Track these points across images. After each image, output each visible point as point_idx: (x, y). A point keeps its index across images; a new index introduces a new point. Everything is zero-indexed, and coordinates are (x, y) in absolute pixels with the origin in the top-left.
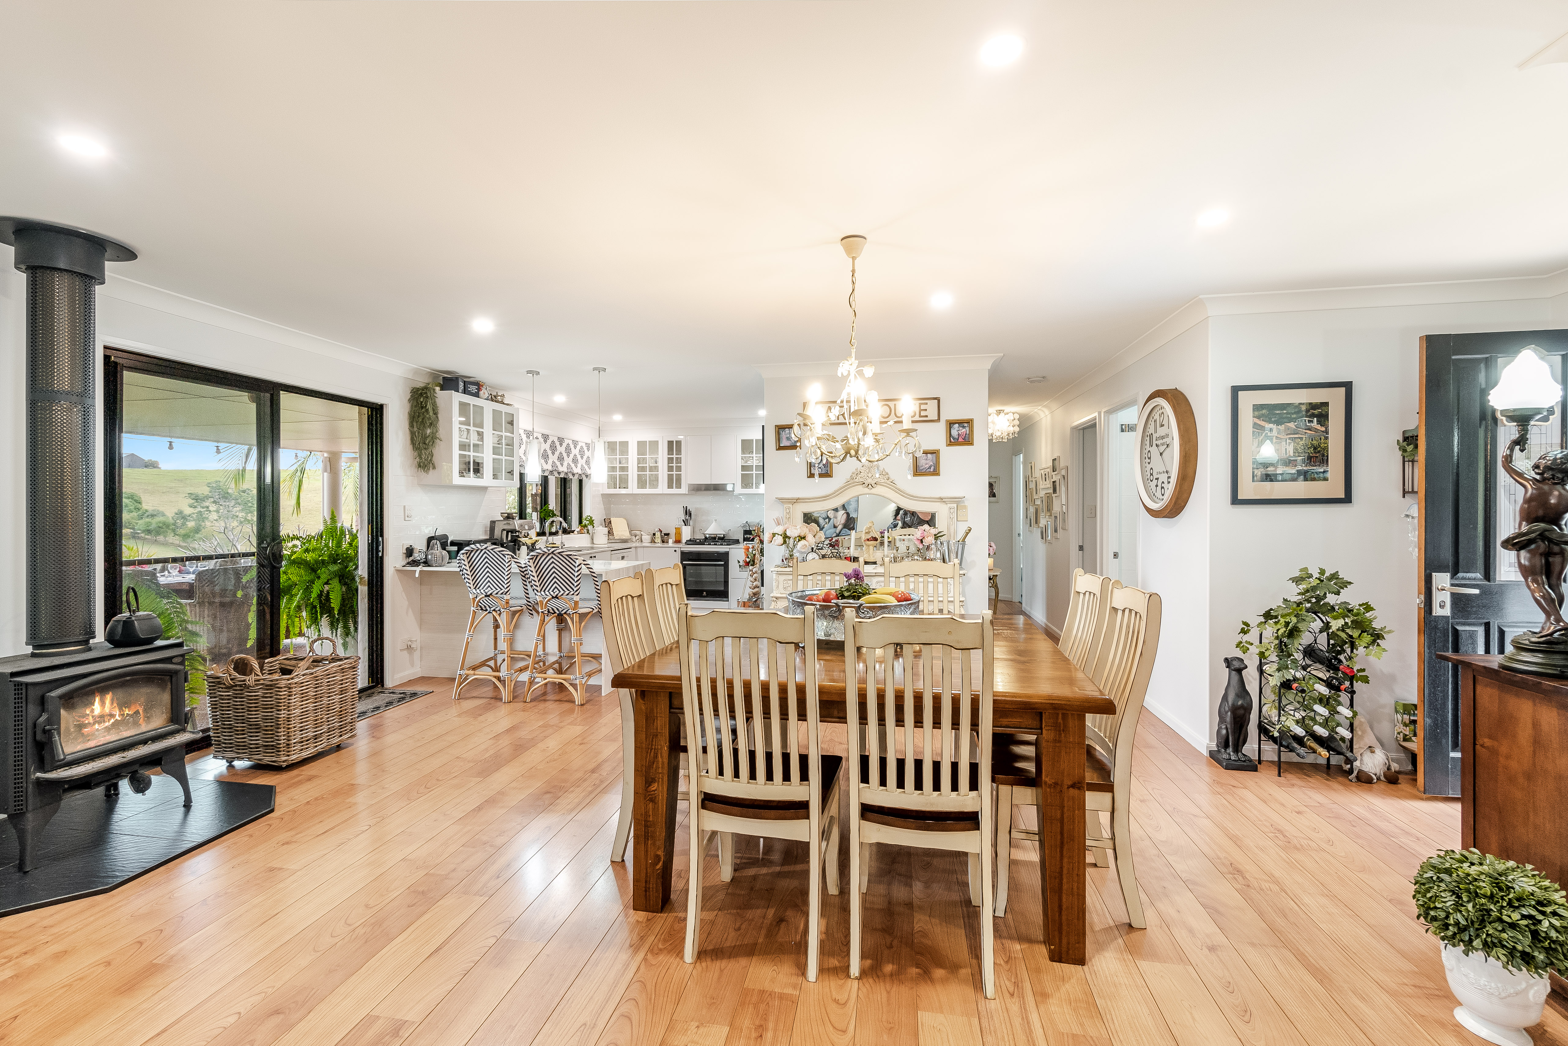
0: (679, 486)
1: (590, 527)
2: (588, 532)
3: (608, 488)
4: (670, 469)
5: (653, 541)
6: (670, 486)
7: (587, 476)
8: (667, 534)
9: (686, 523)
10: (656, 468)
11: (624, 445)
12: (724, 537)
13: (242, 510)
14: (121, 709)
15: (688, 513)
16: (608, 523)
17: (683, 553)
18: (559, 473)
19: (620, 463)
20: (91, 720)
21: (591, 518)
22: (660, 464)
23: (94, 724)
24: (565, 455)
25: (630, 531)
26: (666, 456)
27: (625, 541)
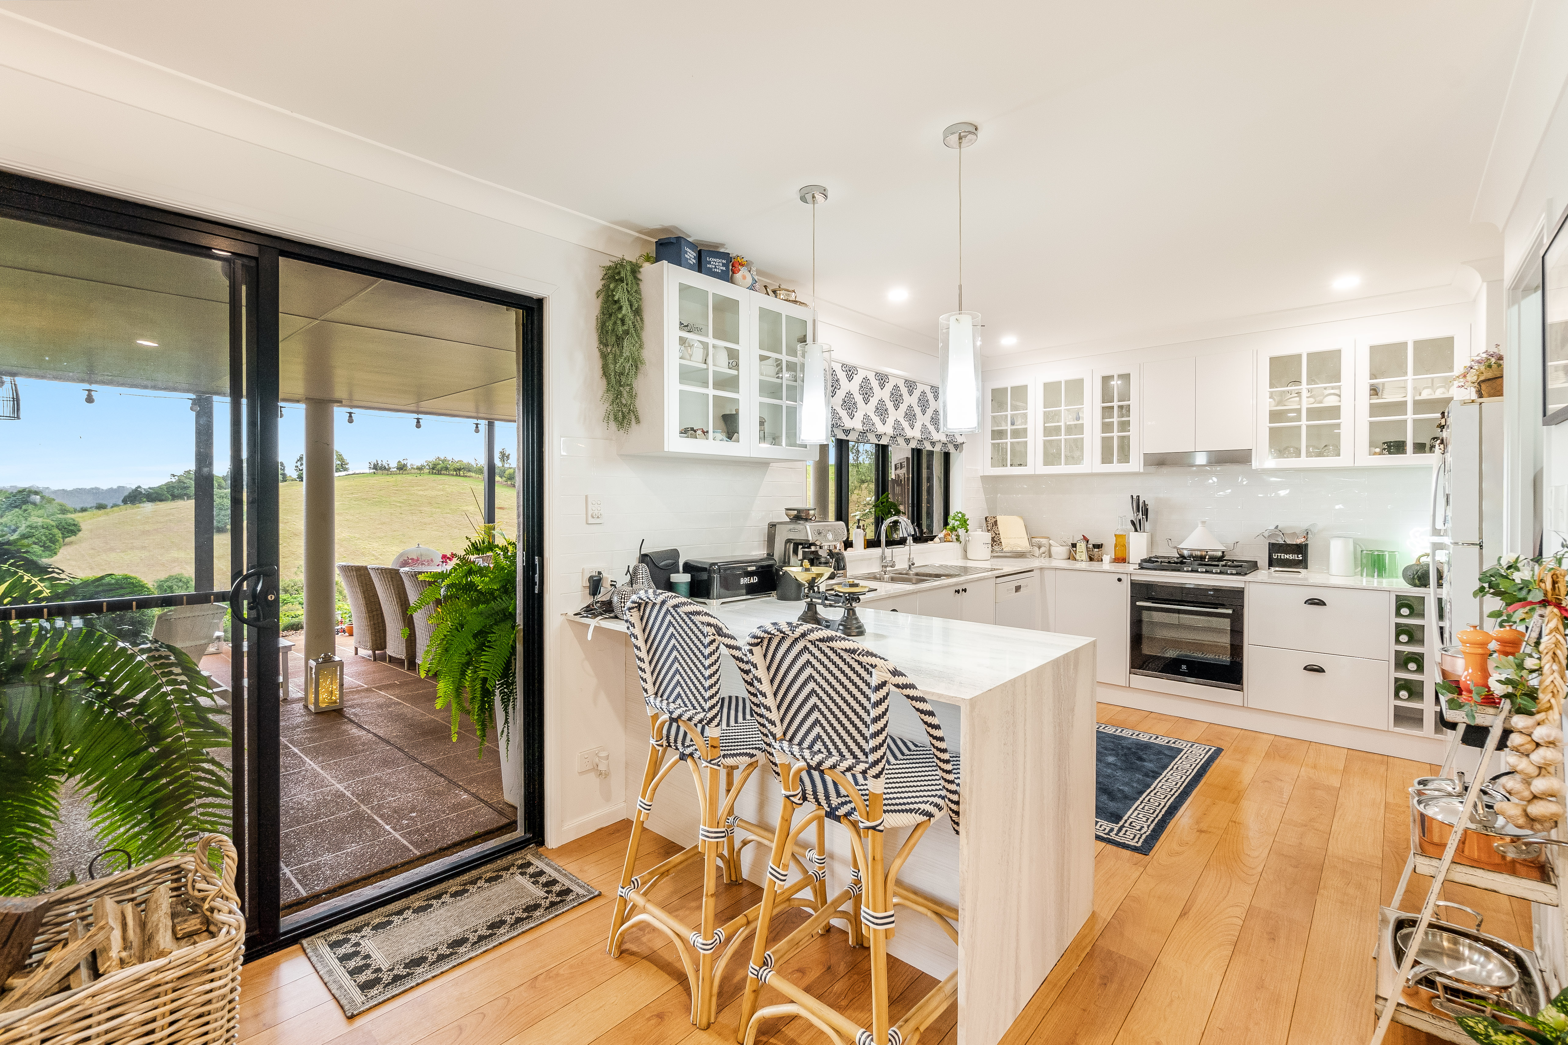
0: (1125, 457)
1: (961, 532)
2: (958, 540)
3: (993, 465)
4: (1107, 427)
5: (1071, 557)
6: (1107, 458)
7: (956, 447)
8: (1099, 546)
9: (1136, 526)
10: (1080, 428)
11: (1020, 392)
12: (1223, 556)
15: (1142, 509)
16: (991, 525)
17: (1134, 585)
18: (908, 441)
19: (1013, 424)
21: (963, 515)
22: (1086, 421)
24: (918, 410)
25: (1031, 539)
26: (1098, 405)
27: (1021, 555)
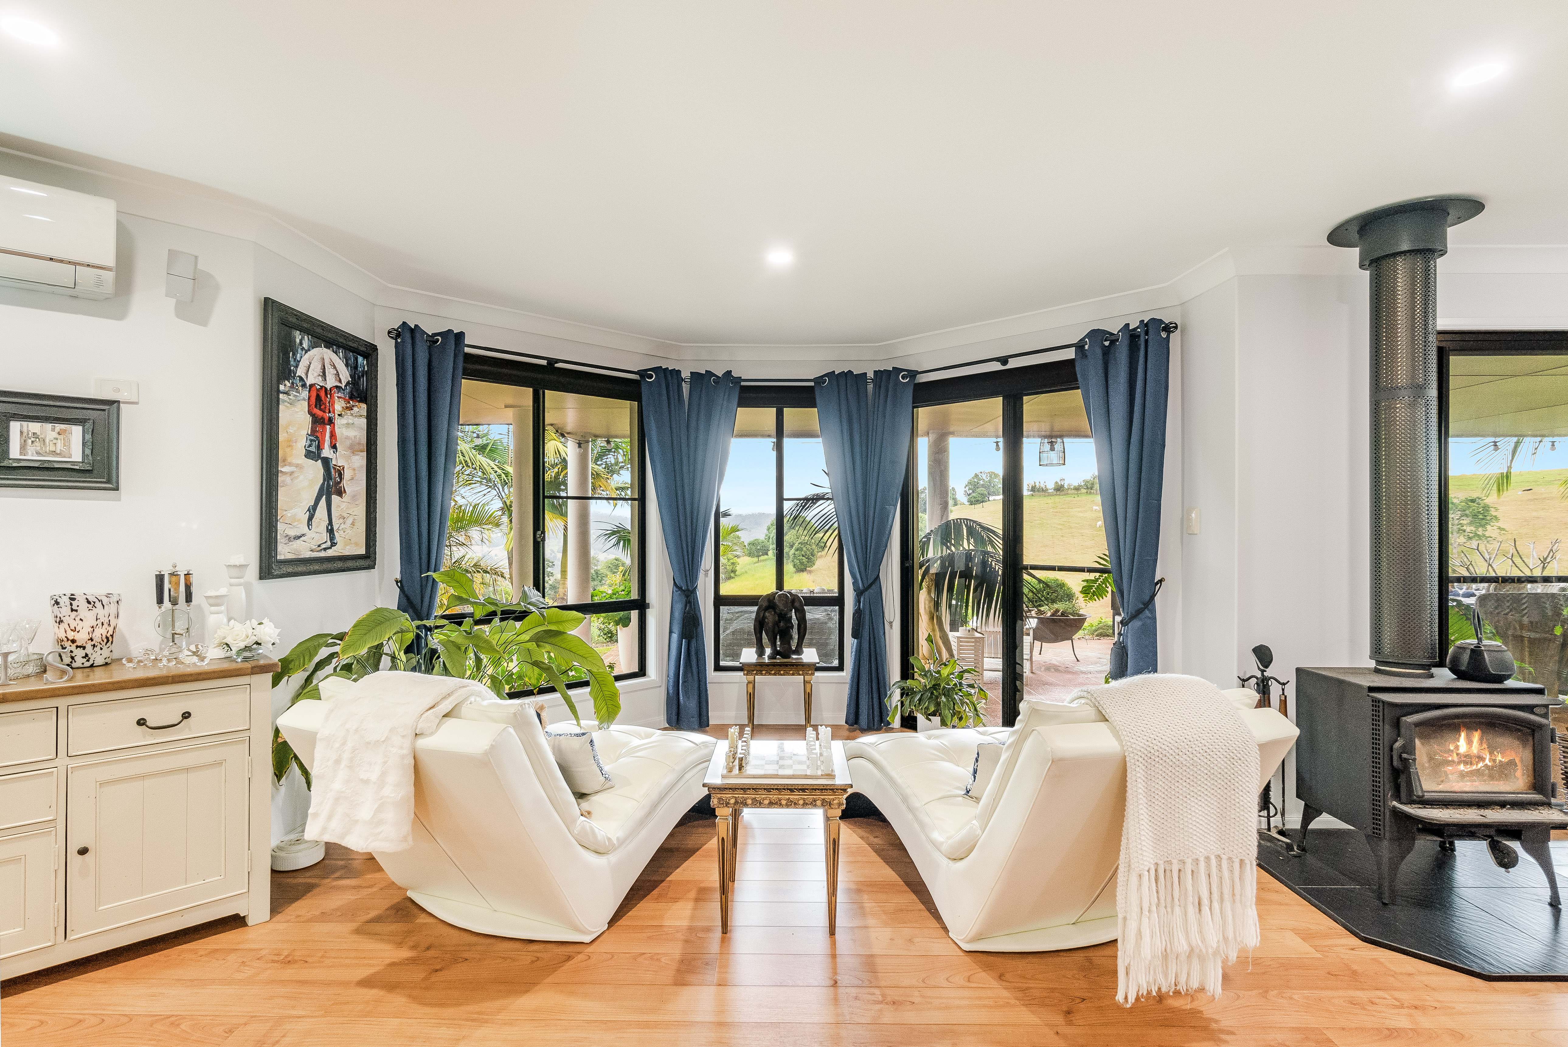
13: (1470, 524)
14: (1491, 753)
20: (1456, 758)
23: (1459, 763)
